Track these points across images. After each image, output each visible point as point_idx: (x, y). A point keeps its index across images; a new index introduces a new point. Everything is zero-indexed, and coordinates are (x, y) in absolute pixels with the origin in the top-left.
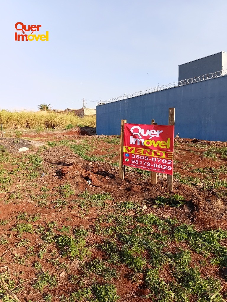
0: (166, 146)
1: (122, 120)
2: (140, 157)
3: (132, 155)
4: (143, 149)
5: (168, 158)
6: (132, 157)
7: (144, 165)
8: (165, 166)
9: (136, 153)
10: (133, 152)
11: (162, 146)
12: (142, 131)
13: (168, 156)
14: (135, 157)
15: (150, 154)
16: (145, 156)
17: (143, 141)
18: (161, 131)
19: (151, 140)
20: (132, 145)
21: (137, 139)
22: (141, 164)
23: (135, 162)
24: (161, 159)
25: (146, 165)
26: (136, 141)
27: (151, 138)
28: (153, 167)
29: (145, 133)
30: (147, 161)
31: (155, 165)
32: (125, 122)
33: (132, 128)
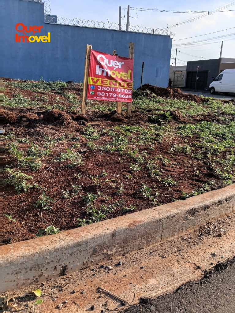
0: (127, 77)
1: (88, 46)
2: (106, 88)
3: (98, 87)
4: (109, 81)
5: (129, 88)
7: (110, 96)
8: (127, 96)
9: (102, 85)
10: (99, 83)
11: (124, 77)
12: (106, 61)
13: (129, 86)
14: (101, 89)
15: (115, 85)
16: (110, 87)
17: (108, 71)
18: (123, 63)
19: (115, 70)
20: (98, 76)
21: (103, 69)
22: (107, 96)
23: (101, 94)
24: (123, 90)
25: (112, 97)
26: (103, 72)
28: (118, 98)
29: (109, 63)
30: (113, 93)
31: (120, 95)
32: (91, 49)
33: (99, 57)
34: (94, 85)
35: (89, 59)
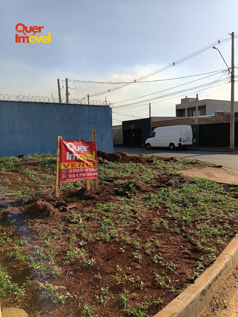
0: (92, 158)
1: (59, 137)
2: (76, 170)
3: (69, 170)
4: (78, 163)
5: (95, 167)
6: (69, 172)
7: (80, 176)
8: (94, 173)
9: (73, 168)
10: (70, 167)
11: (90, 158)
12: (74, 147)
13: (95, 165)
14: (71, 172)
15: (83, 166)
16: (79, 169)
17: (77, 155)
19: (82, 154)
20: (69, 161)
21: (72, 155)
22: (77, 176)
23: (72, 176)
24: (90, 169)
25: (82, 177)
26: (72, 157)
27: (82, 152)
28: (87, 176)
29: (77, 149)
30: (82, 173)
31: (88, 174)
32: (62, 139)
33: (68, 145)
34: (66, 169)
35: (60, 148)
